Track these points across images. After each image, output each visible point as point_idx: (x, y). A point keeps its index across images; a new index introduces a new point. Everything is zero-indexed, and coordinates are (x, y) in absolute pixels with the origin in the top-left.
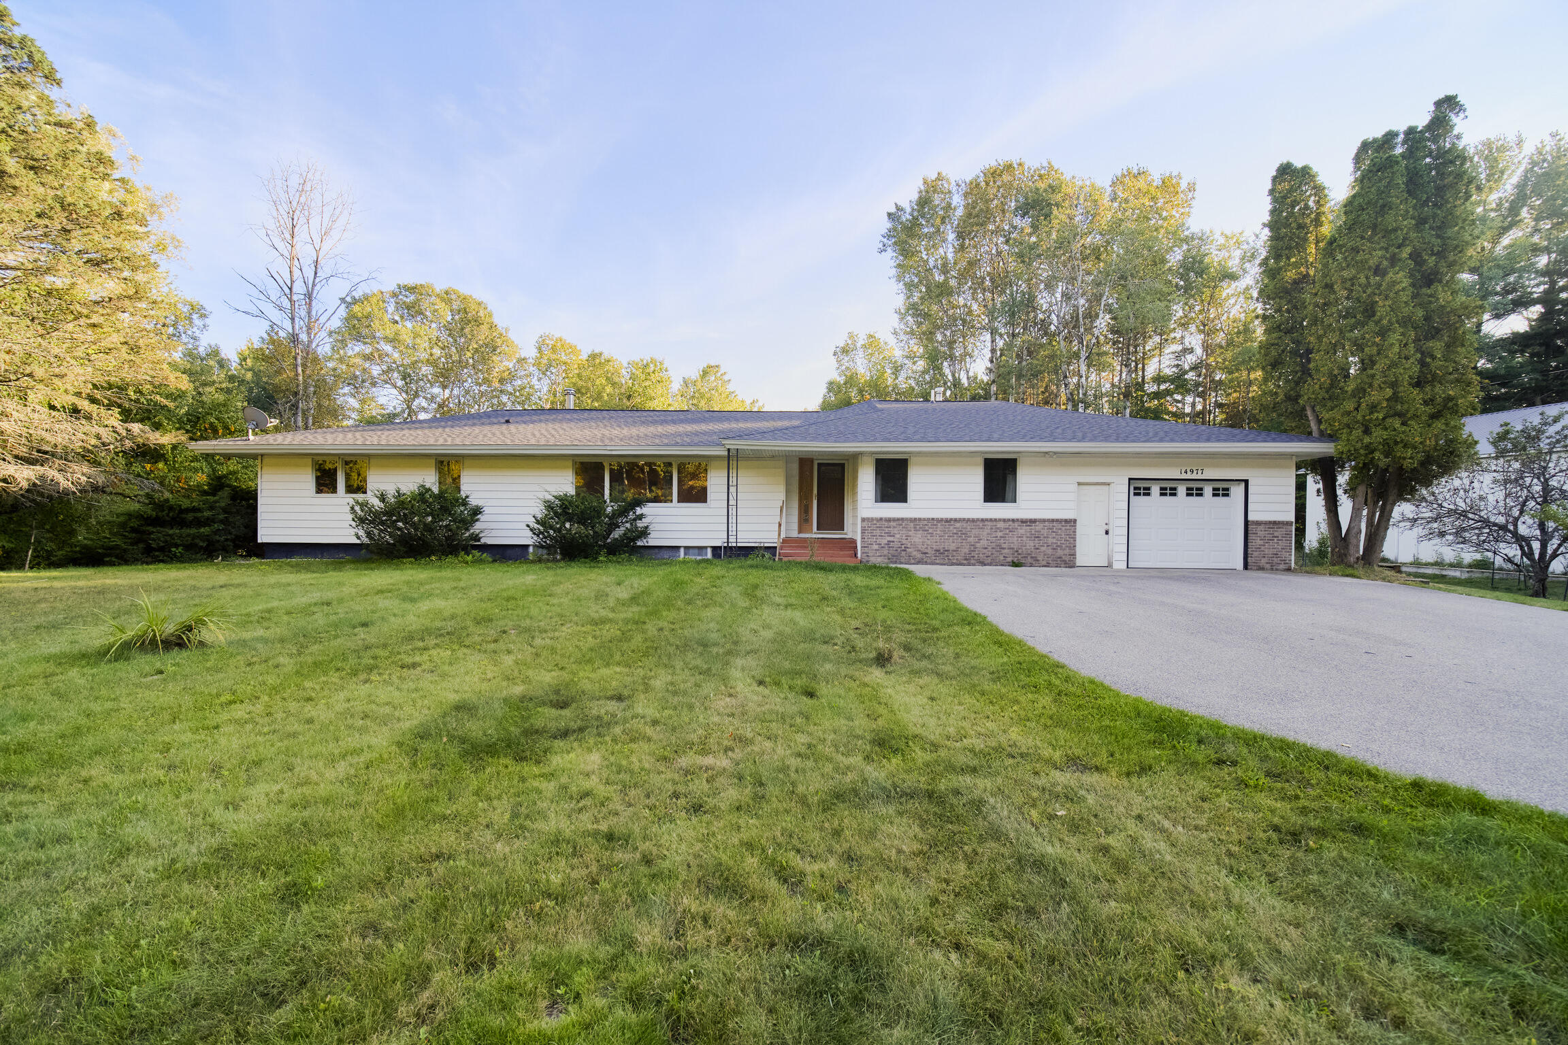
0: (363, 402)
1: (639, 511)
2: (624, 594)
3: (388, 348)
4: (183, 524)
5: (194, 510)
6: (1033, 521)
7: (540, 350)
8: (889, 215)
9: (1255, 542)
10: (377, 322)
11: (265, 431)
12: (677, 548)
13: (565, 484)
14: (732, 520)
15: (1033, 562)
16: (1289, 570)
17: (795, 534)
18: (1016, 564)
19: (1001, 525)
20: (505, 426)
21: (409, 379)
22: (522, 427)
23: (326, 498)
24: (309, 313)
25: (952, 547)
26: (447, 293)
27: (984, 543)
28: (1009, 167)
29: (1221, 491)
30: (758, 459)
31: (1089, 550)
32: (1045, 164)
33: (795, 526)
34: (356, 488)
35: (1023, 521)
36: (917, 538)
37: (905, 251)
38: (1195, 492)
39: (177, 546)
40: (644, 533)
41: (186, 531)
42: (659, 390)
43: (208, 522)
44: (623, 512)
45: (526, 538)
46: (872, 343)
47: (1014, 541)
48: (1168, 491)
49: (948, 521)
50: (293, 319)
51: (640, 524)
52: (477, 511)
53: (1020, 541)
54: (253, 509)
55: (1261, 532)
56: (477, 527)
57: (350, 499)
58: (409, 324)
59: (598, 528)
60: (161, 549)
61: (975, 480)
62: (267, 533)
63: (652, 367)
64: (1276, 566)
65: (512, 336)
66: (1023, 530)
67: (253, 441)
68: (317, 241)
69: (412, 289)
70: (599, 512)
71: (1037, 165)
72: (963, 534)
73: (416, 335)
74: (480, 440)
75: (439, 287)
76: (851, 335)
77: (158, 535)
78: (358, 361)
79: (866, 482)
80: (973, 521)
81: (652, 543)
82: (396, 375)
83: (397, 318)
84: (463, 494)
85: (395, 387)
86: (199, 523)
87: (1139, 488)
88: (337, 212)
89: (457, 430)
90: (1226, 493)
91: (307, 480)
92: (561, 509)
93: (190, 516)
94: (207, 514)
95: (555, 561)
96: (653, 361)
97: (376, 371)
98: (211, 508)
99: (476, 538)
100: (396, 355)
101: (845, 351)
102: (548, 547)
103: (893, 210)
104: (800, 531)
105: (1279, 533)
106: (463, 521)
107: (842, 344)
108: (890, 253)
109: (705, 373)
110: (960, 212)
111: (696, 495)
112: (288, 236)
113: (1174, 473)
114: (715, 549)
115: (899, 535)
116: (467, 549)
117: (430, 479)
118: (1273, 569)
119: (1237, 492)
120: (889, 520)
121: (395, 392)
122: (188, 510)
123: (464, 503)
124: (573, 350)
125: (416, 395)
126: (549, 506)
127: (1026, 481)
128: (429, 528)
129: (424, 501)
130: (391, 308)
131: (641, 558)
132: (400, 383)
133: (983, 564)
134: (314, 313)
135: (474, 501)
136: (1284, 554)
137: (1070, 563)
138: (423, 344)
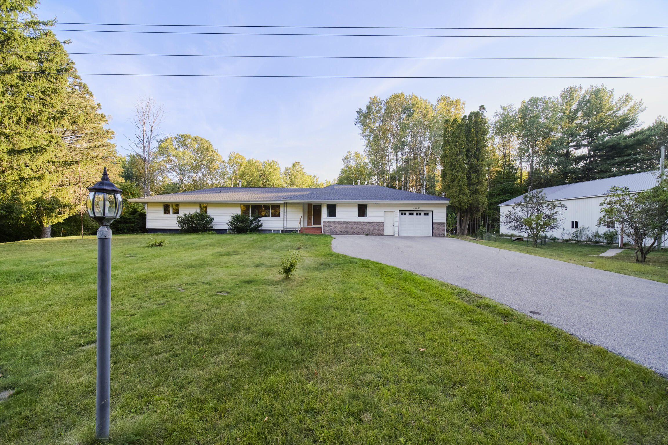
0: (163, 178)
1: (259, 219)
2: (251, 239)
3: (174, 158)
4: (126, 223)
5: (130, 219)
6: (372, 222)
7: (230, 158)
8: (357, 112)
9: (435, 228)
10: (170, 149)
11: (150, 195)
12: (271, 230)
13: (238, 211)
14: (285, 222)
15: (372, 234)
16: (444, 236)
17: (306, 226)
18: (366, 235)
19: (362, 223)
20: (220, 194)
21: (182, 170)
22: (225, 194)
23: (167, 215)
24: (149, 149)
25: (349, 230)
26: (196, 138)
27: (358, 228)
28: (398, 96)
29: (426, 214)
30: (293, 204)
31: (388, 230)
32: (411, 95)
33: (307, 224)
34: (176, 212)
35: (369, 222)
36: (339, 227)
37: (364, 124)
38: (419, 214)
39: (125, 229)
40: (261, 226)
41: (127, 225)
42: (276, 172)
43: (133, 222)
44: (255, 220)
45: (226, 227)
46: (357, 155)
47: (366, 228)
48: (411, 214)
49: (348, 222)
50: (144, 152)
51: (260, 223)
52: (212, 219)
53: (367, 228)
54: (145, 219)
55: (436, 226)
56: (212, 224)
57: (176, 216)
58: (181, 150)
59: (247, 224)
60: (121, 230)
61: (356, 211)
62: (149, 226)
63: (273, 164)
64: (441, 235)
65: (219, 152)
66: (369, 225)
67: (146, 198)
68: (152, 123)
69: (182, 136)
70: (247, 220)
71: (408, 95)
72: (352, 226)
73: (184, 154)
74: (213, 198)
75: (193, 135)
76: (349, 152)
77: (120, 226)
78: (163, 163)
79: (324, 211)
80: (355, 222)
81: (263, 229)
82: (177, 168)
83: (177, 147)
84: (208, 214)
85: (176, 173)
86: (131, 223)
87: (403, 213)
88: (159, 113)
89: (206, 195)
90: (428, 214)
91: (162, 210)
92: (237, 219)
93: (129, 220)
94: (133, 220)
95: (235, 234)
96: (273, 161)
97: (169, 166)
98: (134, 218)
99: (212, 227)
100: (177, 161)
101: (346, 158)
102: (233, 230)
103: (358, 110)
104: (308, 225)
105: (442, 226)
106: (208, 222)
107: (345, 156)
108: (359, 125)
109: (294, 165)
110: (383, 111)
111: (276, 215)
112: (143, 123)
113: (412, 209)
114: (282, 231)
115: (333, 226)
116: (209, 230)
117: (198, 210)
118: (440, 236)
119: (430, 214)
120: (331, 222)
121: (176, 174)
122: (128, 219)
123: (209, 217)
124: (243, 158)
125: (184, 176)
126: (233, 218)
127: (370, 211)
128: (199, 224)
129: (197, 216)
130: (175, 143)
131: (260, 232)
132: (178, 171)
133: (357, 235)
134: (150, 149)
135: (211, 216)
136: (443, 232)
137: (382, 234)
138: (187, 157)
